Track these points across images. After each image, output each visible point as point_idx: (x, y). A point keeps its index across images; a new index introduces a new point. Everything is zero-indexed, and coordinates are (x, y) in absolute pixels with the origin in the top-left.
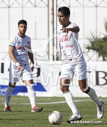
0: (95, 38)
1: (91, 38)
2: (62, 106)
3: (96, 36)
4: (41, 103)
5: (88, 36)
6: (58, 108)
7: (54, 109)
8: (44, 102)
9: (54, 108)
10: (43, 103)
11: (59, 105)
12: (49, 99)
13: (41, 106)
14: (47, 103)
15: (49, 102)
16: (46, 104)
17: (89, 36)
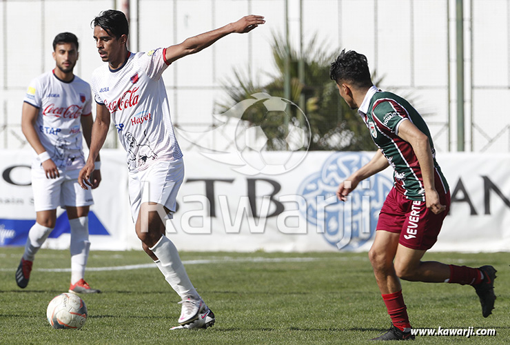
0: (246, 85)
1: (234, 86)
2: (153, 277)
3: (248, 80)
4: (95, 269)
5: (225, 80)
6: (143, 283)
7: (132, 284)
8: (102, 264)
9: (132, 281)
10: (99, 267)
11: (145, 273)
12: (116, 256)
13: (93, 276)
14: (110, 269)
15: (116, 265)
16: (107, 272)
17: (229, 80)
